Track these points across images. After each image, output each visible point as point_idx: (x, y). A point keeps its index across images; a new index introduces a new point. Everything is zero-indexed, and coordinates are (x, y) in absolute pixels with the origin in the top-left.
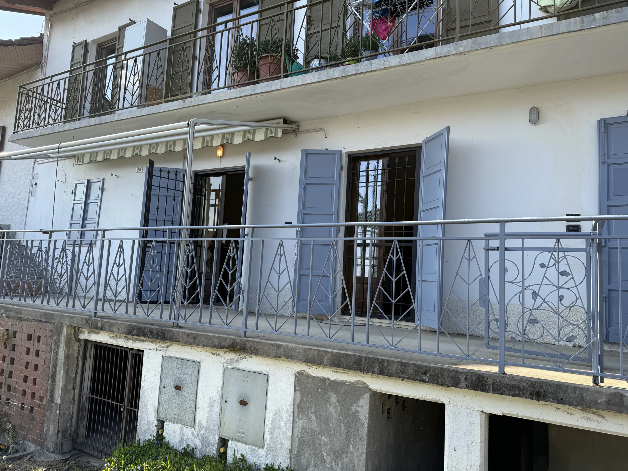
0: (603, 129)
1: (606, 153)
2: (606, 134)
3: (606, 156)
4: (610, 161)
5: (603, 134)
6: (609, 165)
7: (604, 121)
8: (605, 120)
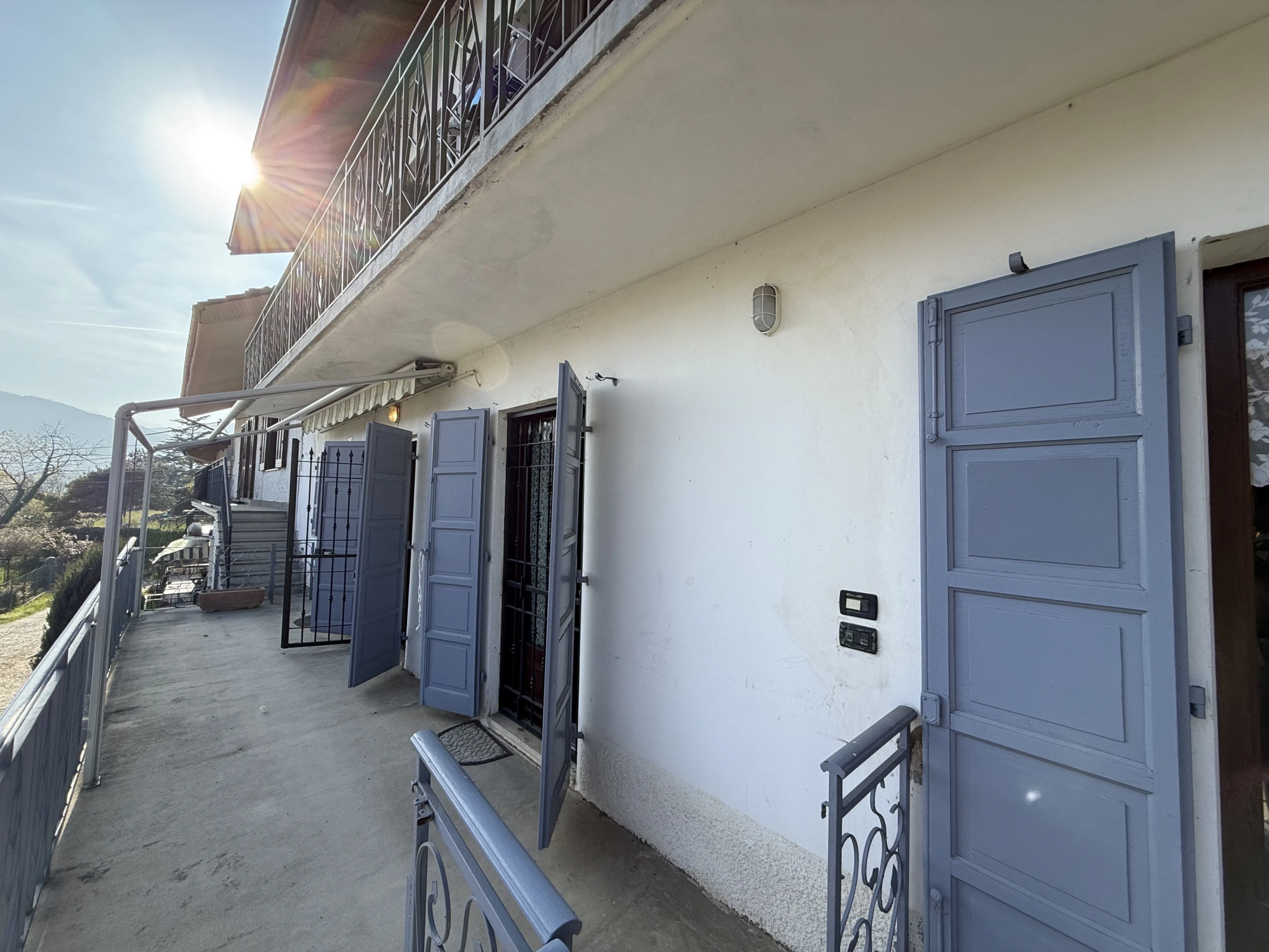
0: (933, 330)
1: (942, 409)
2: (942, 347)
3: (942, 420)
4: (957, 437)
5: (933, 345)
6: (952, 450)
7: (934, 305)
8: (938, 300)
